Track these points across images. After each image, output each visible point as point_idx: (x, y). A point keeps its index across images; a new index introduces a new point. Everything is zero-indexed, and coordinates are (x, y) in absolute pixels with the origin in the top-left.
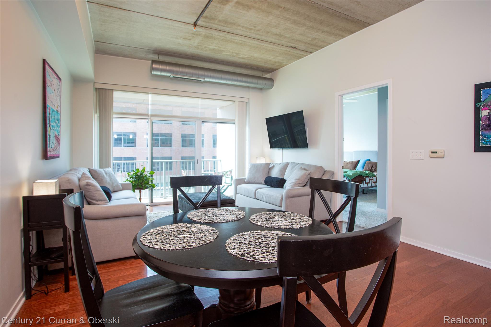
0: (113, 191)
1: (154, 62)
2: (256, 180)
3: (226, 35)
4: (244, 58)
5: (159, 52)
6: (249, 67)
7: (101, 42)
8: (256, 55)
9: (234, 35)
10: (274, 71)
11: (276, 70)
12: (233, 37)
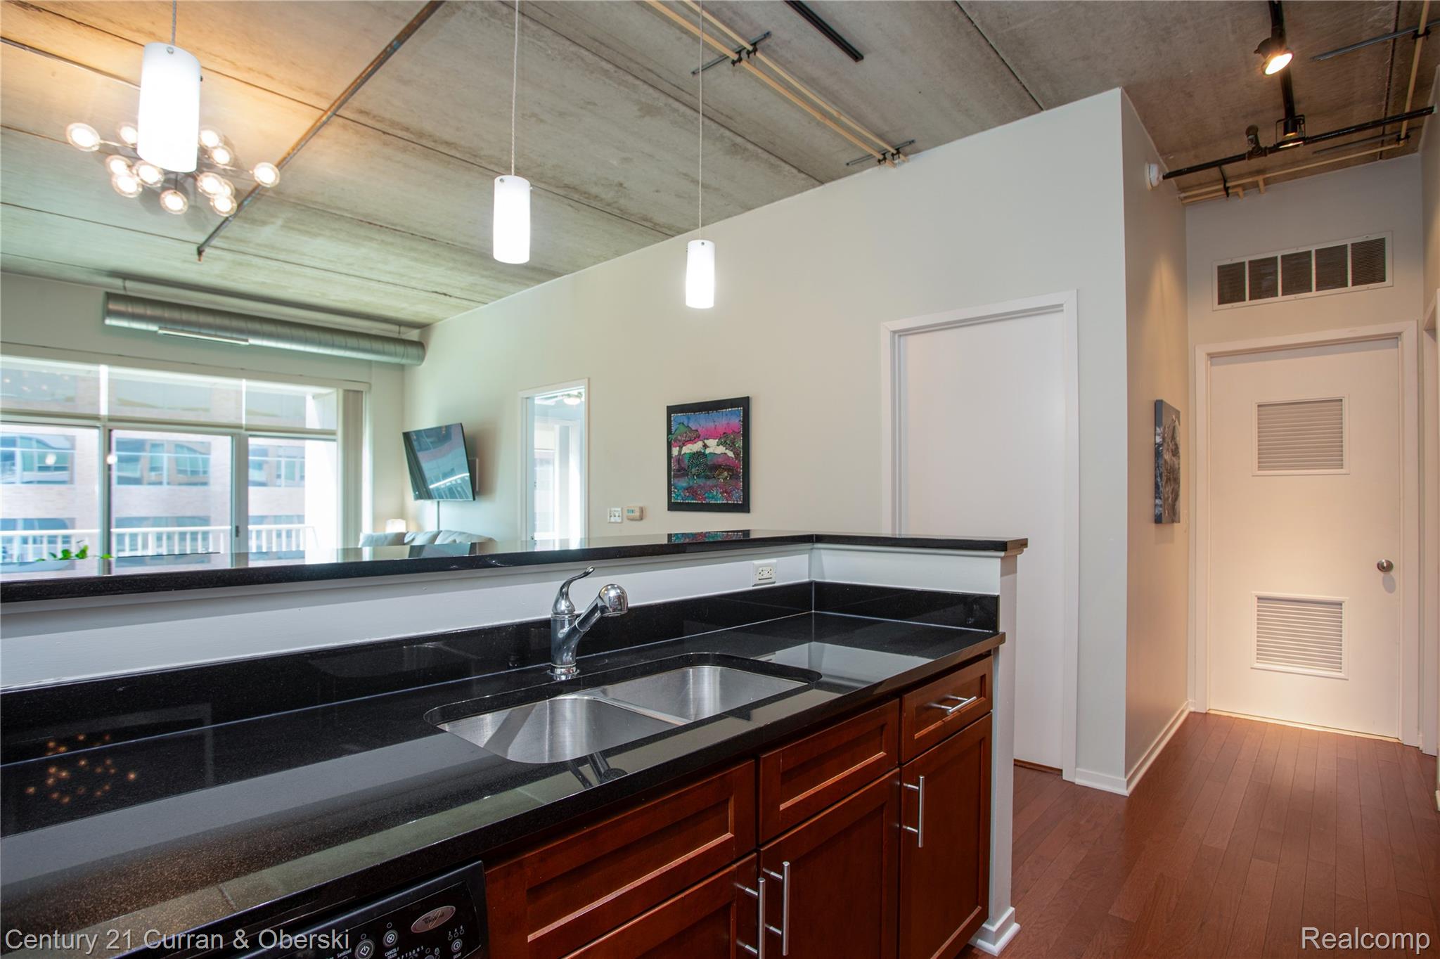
1: (111, 297)
10: (424, 328)
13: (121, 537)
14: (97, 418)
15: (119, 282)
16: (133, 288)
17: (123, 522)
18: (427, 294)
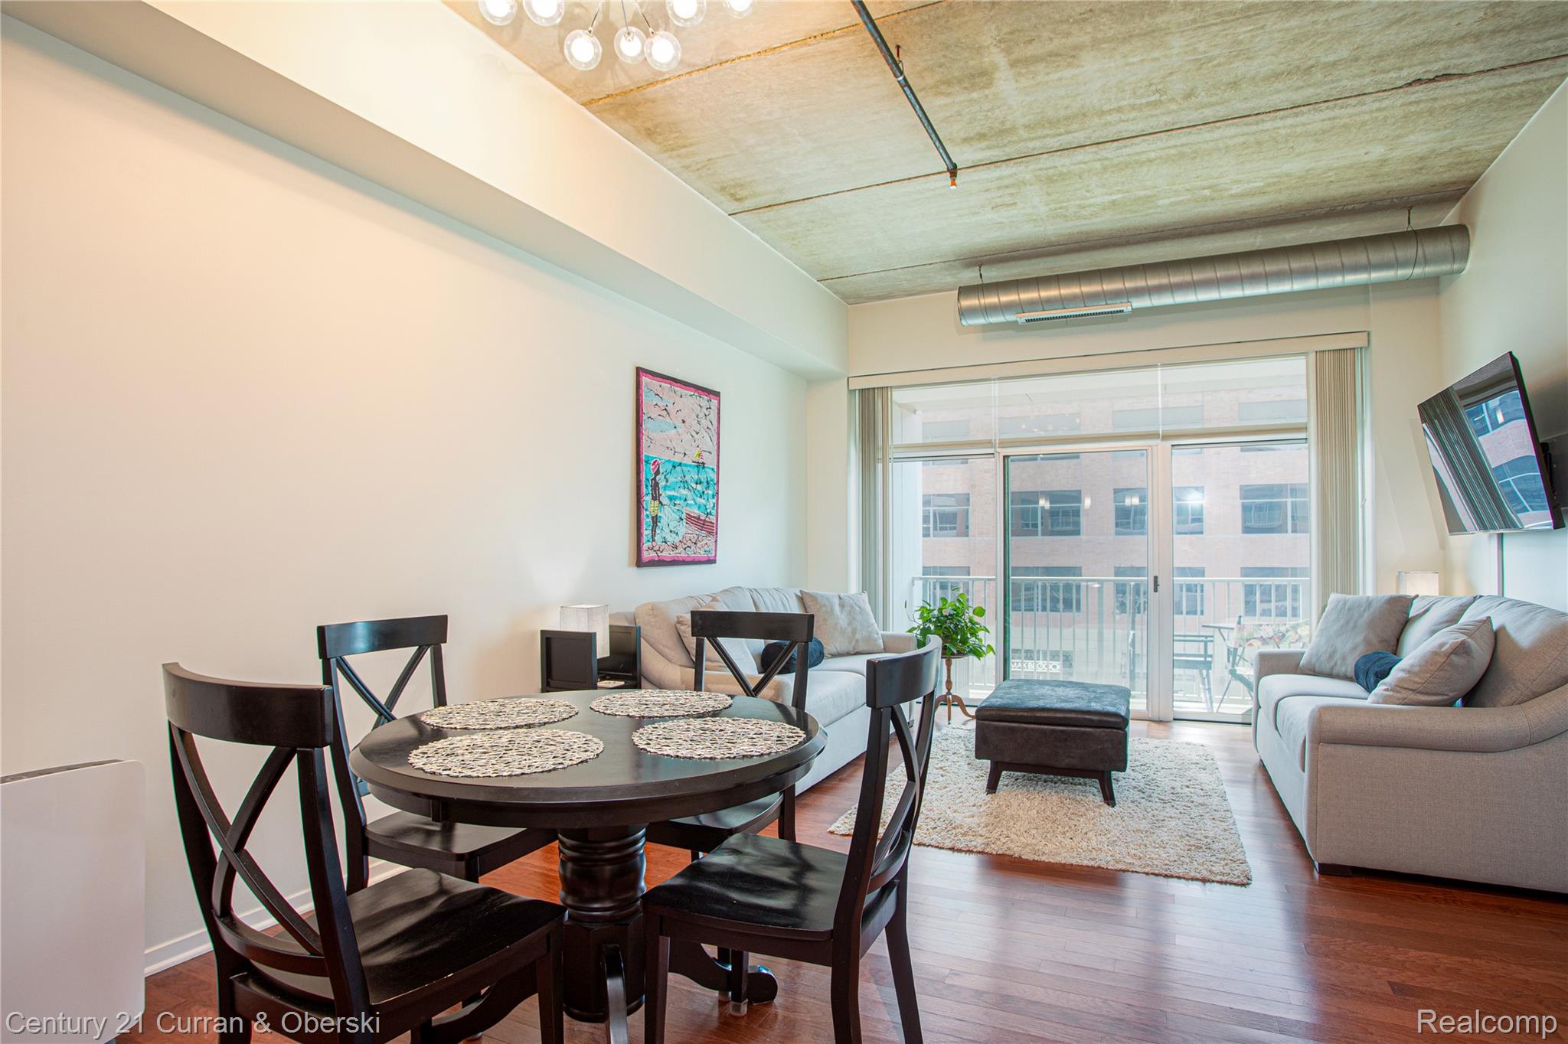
0: (855, 651)
1: (965, 291)
2: (1336, 664)
3: (1096, 153)
4: (1261, 192)
5: (978, 260)
6: (1323, 211)
7: (832, 279)
8: (1294, 166)
9: (1121, 141)
10: (1466, 189)
11: (1472, 181)
12: (1128, 151)
14: (991, 442)
15: (973, 271)
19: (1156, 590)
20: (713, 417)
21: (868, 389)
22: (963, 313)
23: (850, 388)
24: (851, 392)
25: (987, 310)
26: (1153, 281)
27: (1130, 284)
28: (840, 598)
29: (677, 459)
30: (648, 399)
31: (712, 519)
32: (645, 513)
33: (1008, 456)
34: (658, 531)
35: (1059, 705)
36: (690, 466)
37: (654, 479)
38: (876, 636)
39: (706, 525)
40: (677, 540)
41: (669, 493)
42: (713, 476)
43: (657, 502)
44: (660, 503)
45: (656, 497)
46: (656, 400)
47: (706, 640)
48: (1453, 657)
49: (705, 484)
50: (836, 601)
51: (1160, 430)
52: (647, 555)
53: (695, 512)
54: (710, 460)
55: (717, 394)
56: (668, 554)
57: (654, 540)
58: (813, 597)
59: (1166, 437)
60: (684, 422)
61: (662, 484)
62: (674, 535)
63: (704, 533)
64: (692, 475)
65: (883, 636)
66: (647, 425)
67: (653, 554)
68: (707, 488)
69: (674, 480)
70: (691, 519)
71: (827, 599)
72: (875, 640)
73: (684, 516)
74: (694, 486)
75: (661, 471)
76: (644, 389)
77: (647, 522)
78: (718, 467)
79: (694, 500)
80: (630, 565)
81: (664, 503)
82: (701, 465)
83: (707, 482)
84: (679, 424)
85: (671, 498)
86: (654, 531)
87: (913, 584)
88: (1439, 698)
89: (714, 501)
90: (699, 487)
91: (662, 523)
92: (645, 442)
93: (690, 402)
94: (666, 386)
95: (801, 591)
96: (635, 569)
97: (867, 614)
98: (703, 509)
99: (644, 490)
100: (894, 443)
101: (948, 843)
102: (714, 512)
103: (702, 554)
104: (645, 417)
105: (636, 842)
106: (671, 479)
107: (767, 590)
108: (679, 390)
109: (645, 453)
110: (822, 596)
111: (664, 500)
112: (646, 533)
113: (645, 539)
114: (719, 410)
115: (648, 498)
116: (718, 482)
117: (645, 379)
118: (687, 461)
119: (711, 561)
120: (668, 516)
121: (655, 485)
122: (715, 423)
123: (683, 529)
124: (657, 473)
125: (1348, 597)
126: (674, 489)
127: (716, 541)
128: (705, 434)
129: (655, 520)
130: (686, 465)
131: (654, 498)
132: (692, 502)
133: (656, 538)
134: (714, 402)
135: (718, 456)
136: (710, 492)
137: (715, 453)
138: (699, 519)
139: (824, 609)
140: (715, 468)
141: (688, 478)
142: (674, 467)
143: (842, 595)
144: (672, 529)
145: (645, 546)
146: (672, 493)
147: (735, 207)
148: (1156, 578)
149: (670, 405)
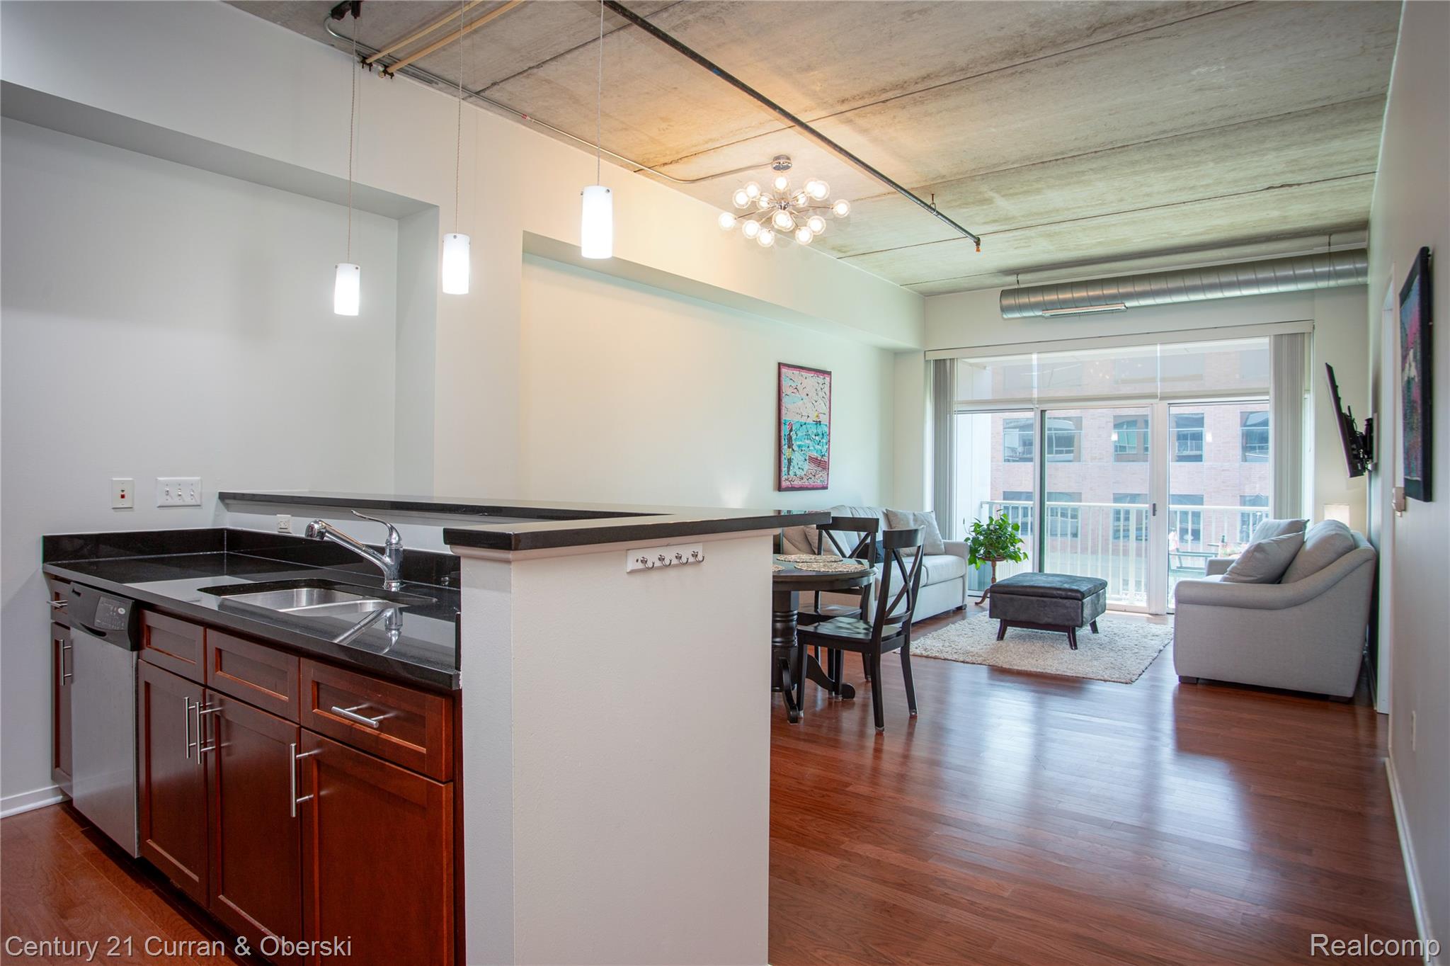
13: (1054, 511)
14: (1030, 400)
15: (1013, 278)
16: (1027, 280)
17: (1053, 496)
18: (1259, 195)
19: (1154, 515)
20: (827, 390)
21: (940, 360)
22: (1004, 309)
23: (927, 359)
24: (927, 362)
25: (1021, 308)
26: (1139, 288)
27: (1123, 290)
28: (914, 515)
29: (803, 420)
30: (785, 383)
31: (826, 459)
32: (783, 457)
33: (1045, 411)
34: (791, 468)
35: (1043, 585)
36: (812, 424)
37: (789, 434)
38: (939, 543)
39: (821, 463)
40: (803, 473)
41: (798, 443)
42: (826, 429)
43: (791, 449)
44: (793, 450)
45: (790, 446)
46: (791, 383)
47: (824, 531)
48: (1255, 553)
49: (821, 436)
50: (911, 517)
51: (1159, 392)
52: (784, 484)
53: (815, 455)
54: (824, 419)
55: (829, 373)
56: (797, 483)
57: (789, 474)
58: (895, 514)
59: (1162, 398)
60: (807, 395)
61: (794, 437)
62: (801, 471)
63: (820, 469)
64: (813, 430)
65: (944, 543)
66: (785, 400)
67: (788, 483)
68: (822, 438)
69: (801, 434)
70: (814, 460)
71: (905, 515)
72: (940, 545)
73: (807, 458)
74: (814, 437)
75: (794, 429)
76: (783, 376)
77: (785, 462)
78: (830, 423)
79: (814, 447)
80: (774, 490)
81: (795, 449)
82: (818, 423)
83: (823, 434)
84: (805, 397)
85: (799, 446)
86: (789, 468)
87: (982, 507)
88: (1252, 578)
89: (827, 447)
90: (817, 438)
91: (794, 463)
92: (784, 411)
93: (811, 381)
94: (796, 372)
95: (886, 510)
96: (777, 493)
97: (934, 527)
98: (819, 452)
99: (783, 442)
100: (959, 399)
101: (961, 659)
102: (826, 454)
103: (819, 483)
104: (784, 395)
105: (793, 615)
106: (800, 434)
107: (863, 508)
108: (804, 374)
109: (784, 418)
110: (901, 513)
111: (795, 448)
112: (784, 469)
113: (783, 474)
114: (830, 384)
115: (786, 447)
116: (829, 434)
117: (784, 370)
118: (810, 421)
119: (825, 488)
120: (798, 458)
121: (790, 439)
122: (828, 393)
123: (806, 466)
124: (791, 430)
125: (1282, 521)
126: (801, 441)
127: (828, 474)
128: (821, 402)
129: (790, 461)
130: (809, 424)
131: (789, 447)
132: (812, 448)
133: (790, 473)
134: (827, 379)
135: (830, 415)
136: (824, 441)
137: (828, 414)
138: (817, 459)
139: (902, 522)
140: (828, 424)
141: (810, 432)
142: (801, 426)
143: (916, 513)
144: (800, 466)
145: (784, 477)
146: (800, 443)
147: (841, 255)
148: (1154, 505)
149: (799, 385)
